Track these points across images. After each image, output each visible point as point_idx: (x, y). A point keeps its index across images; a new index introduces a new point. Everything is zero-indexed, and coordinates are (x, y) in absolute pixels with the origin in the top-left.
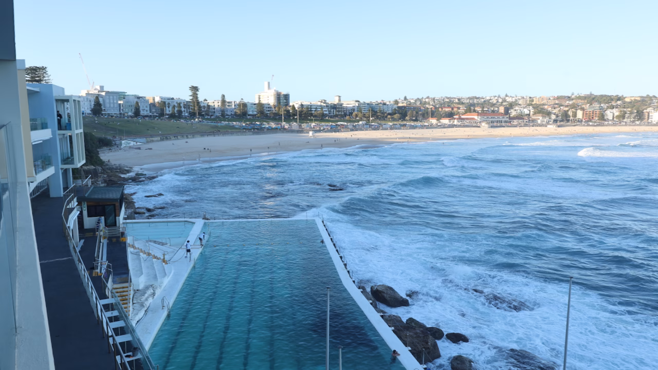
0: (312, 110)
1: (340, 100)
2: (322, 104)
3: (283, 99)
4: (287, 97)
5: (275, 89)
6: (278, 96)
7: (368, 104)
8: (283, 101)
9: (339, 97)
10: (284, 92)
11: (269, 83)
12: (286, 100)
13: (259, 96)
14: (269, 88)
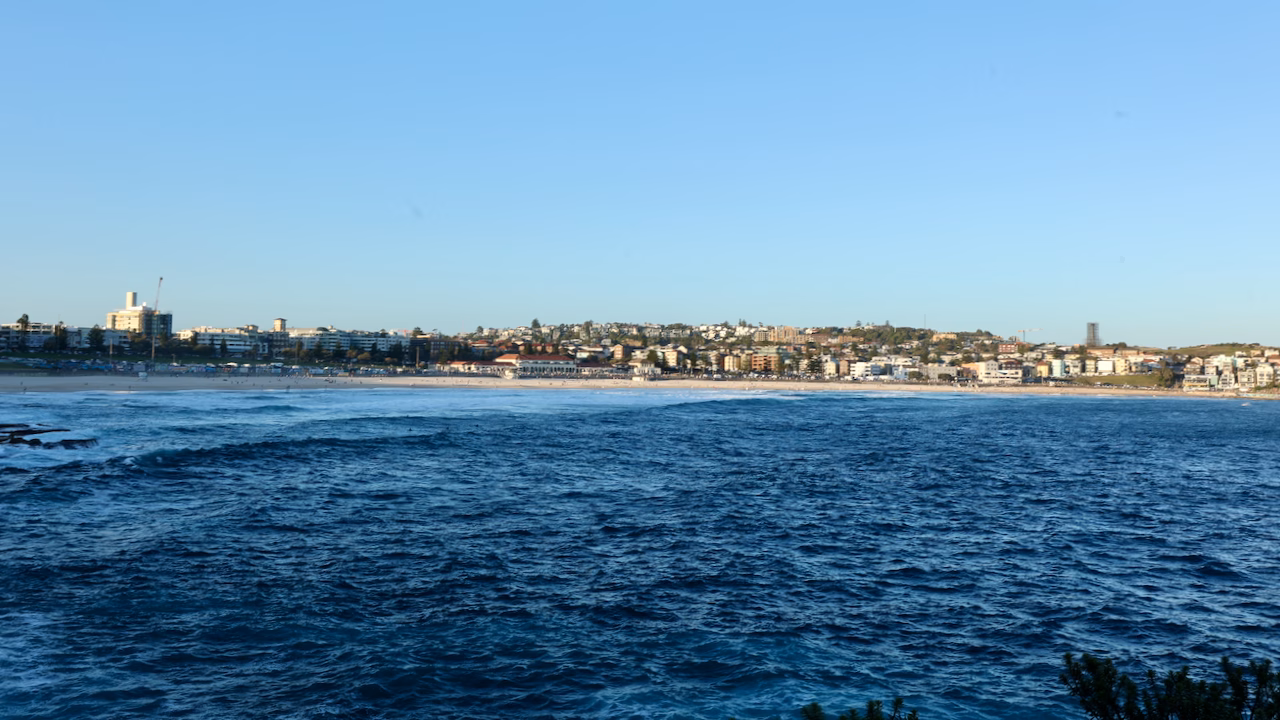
0: (215, 342)
1: (283, 326)
2: (243, 332)
3: (156, 322)
4: (166, 319)
5: (144, 304)
6: (148, 317)
7: (349, 335)
8: (157, 327)
9: (283, 321)
10: (162, 310)
11: (135, 295)
12: (163, 324)
13: (114, 317)
14: (134, 303)
